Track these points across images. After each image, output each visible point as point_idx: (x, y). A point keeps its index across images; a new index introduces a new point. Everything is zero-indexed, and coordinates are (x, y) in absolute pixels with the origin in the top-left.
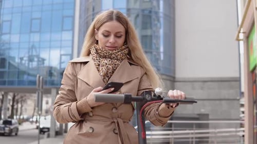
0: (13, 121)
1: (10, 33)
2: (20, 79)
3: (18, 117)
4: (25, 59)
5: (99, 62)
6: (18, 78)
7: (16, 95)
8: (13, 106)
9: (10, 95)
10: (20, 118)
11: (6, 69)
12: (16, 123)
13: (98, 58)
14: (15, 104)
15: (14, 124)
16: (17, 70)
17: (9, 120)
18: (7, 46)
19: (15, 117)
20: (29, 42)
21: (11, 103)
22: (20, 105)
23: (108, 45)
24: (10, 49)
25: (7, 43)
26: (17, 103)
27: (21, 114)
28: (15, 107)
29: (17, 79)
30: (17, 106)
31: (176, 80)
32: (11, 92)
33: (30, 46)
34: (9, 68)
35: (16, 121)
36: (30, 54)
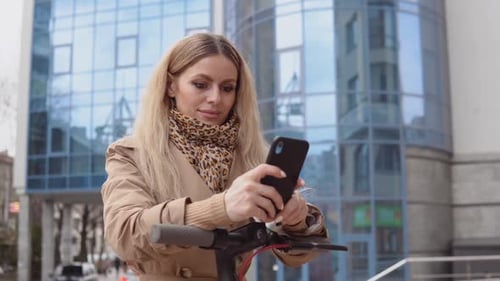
0: (86, 267)
1: (70, 72)
2: (96, 174)
3: (96, 257)
4: (107, 130)
5: (193, 153)
6: (93, 171)
7: (90, 207)
8: (84, 234)
9: (77, 211)
10: (100, 260)
11: (66, 153)
12: (92, 272)
13: (188, 146)
14: (88, 228)
15: (87, 274)
16: (90, 154)
17: (77, 264)
18: (65, 102)
19: (89, 257)
20: (114, 90)
21: (80, 228)
22: (99, 232)
23: (206, 107)
24: (70, 108)
25: (64, 95)
26: (94, 226)
27: (102, 251)
28: (90, 235)
29: (90, 174)
30: (94, 234)
31: (456, 159)
32: (79, 202)
33: (118, 99)
34: (71, 150)
35: (92, 266)
36: (117, 116)
